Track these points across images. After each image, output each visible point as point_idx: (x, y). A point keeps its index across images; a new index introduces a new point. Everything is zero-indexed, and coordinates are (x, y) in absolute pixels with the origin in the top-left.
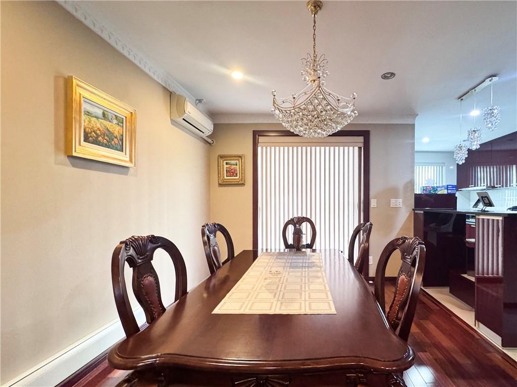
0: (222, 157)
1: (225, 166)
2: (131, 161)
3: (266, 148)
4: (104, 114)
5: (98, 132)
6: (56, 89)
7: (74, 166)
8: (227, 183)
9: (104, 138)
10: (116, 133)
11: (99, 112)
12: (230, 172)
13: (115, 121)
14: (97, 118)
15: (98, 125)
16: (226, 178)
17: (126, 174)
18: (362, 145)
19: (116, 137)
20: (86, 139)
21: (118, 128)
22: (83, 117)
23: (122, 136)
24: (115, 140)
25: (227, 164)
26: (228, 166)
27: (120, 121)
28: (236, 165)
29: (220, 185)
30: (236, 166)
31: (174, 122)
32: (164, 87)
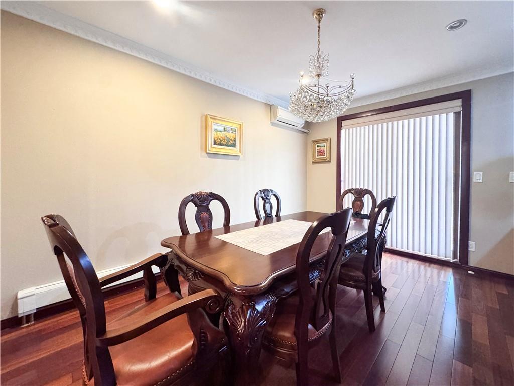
0: (314, 142)
1: (317, 148)
2: (240, 151)
3: (349, 129)
4: (225, 129)
5: (221, 139)
6: (202, 122)
7: (209, 157)
8: (318, 161)
9: (224, 142)
10: (232, 138)
11: (222, 128)
12: (321, 153)
13: (231, 131)
14: (221, 131)
15: (222, 136)
16: (317, 157)
17: (238, 160)
18: (459, 109)
19: (231, 140)
20: (215, 143)
21: (232, 135)
22: (214, 132)
23: (235, 138)
24: (231, 141)
25: (318, 146)
26: (319, 148)
27: (234, 131)
28: (324, 146)
29: (314, 163)
30: (324, 148)
31: (273, 124)
32: (265, 103)
